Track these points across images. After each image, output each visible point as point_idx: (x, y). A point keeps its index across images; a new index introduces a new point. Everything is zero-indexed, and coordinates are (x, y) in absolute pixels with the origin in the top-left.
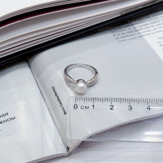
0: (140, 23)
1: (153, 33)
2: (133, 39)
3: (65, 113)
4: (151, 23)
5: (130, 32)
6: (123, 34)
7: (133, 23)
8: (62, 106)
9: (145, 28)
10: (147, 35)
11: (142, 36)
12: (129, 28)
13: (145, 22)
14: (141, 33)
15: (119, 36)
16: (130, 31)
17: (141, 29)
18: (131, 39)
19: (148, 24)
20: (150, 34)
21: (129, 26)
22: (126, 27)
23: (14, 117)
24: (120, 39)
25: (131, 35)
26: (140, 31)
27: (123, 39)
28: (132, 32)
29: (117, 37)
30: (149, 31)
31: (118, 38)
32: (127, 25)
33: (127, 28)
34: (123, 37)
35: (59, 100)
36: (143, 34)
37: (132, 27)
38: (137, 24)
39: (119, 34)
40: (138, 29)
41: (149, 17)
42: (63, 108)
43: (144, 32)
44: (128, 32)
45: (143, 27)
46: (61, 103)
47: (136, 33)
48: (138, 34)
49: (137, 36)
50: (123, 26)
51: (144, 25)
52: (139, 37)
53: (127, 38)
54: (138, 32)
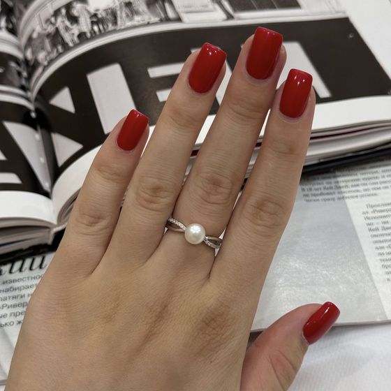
0: (348, 175)
1: (362, 196)
2: (329, 200)
4: (363, 179)
5: (327, 189)
6: (317, 189)
7: (338, 173)
9: (352, 186)
10: (352, 197)
11: (343, 198)
12: (329, 180)
13: (356, 174)
14: (344, 192)
15: (310, 193)
16: (328, 186)
17: (347, 186)
18: (325, 200)
19: (358, 180)
20: (357, 196)
21: (329, 178)
22: (324, 178)
24: (310, 198)
25: (328, 194)
26: (343, 190)
27: (314, 198)
28: (331, 188)
29: (306, 192)
30: (358, 191)
31: (307, 195)
32: (328, 175)
33: (325, 181)
34: (315, 195)
36: (346, 195)
37: (333, 180)
38: (343, 176)
39: (311, 189)
40: (342, 184)
41: (364, 169)
43: (349, 192)
44: (325, 188)
45: (349, 184)
47: (337, 191)
48: (339, 193)
49: (336, 196)
50: (320, 176)
51: (352, 180)
52: (339, 199)
53: (320, 198)
54: (339, 190)
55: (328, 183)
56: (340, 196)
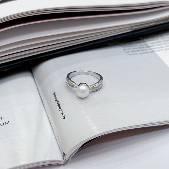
1: (166, 50)
2: (144, 53)
3: (64, 118)
4: (164, 41)
5: (141, 48)
6: (134, 49)
7: (145, 40)
8: (61, 111)
9: (157, 45)
10: (160, 51)
11: (153, 51)
12: (141, 44)
13: (158, 39)
14: (153, 49)
15: (130, 51)
17: (154, 46)
18: (141, 54)
19: (160, 42)
20: (162, 50)
21: (140, 42)
22: (137, 43)
23: (8, 122)
24: (131, 53)
25: (142, 50)
26: (152, 47)
27: (133, 53)
28: (143, 47)
29: (127, 51)
30: (162, 47)
31: (128, 52)
33: (138, 45)
34: (133, 52)
35: (59, 105)
36: (155, 50)
38: (149, 41)
39: (130, 49)
40: (150, 45)
41: (161, 36)
42: (62, 113)
43: (157, 48)
44: (139, 48)
45: (155, 44)
46: (60, 108)
47: (148, 49)
48: (150, 49)
49: (148, 51)
50: (134, 42)
51: (156, 43)
52: (151, 52)
53: (138, 52)
54: (150, 48)
55: (140, 45)
56: (151, 51)
